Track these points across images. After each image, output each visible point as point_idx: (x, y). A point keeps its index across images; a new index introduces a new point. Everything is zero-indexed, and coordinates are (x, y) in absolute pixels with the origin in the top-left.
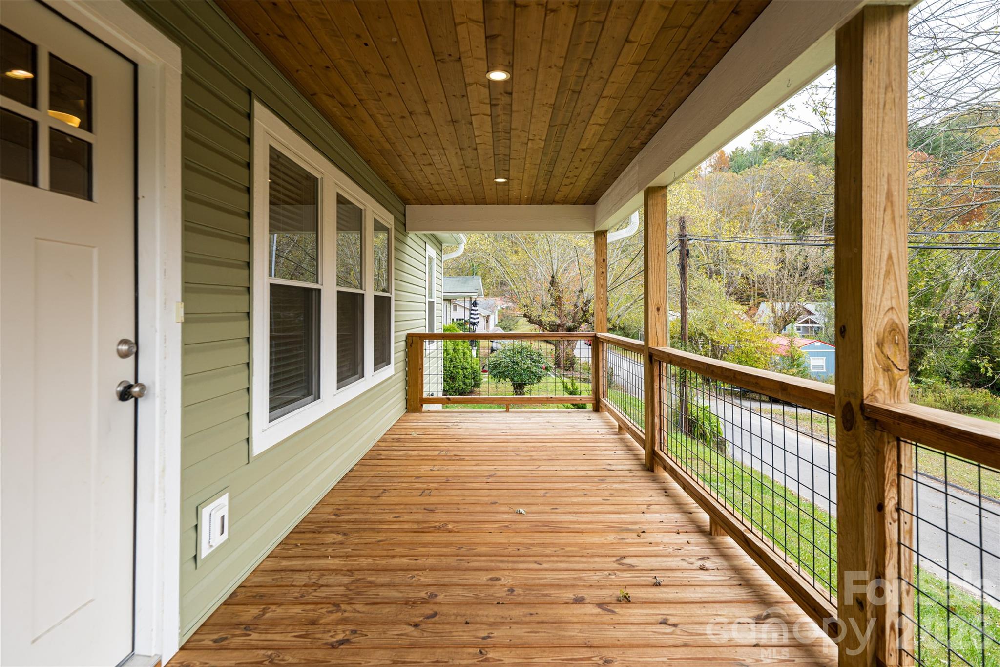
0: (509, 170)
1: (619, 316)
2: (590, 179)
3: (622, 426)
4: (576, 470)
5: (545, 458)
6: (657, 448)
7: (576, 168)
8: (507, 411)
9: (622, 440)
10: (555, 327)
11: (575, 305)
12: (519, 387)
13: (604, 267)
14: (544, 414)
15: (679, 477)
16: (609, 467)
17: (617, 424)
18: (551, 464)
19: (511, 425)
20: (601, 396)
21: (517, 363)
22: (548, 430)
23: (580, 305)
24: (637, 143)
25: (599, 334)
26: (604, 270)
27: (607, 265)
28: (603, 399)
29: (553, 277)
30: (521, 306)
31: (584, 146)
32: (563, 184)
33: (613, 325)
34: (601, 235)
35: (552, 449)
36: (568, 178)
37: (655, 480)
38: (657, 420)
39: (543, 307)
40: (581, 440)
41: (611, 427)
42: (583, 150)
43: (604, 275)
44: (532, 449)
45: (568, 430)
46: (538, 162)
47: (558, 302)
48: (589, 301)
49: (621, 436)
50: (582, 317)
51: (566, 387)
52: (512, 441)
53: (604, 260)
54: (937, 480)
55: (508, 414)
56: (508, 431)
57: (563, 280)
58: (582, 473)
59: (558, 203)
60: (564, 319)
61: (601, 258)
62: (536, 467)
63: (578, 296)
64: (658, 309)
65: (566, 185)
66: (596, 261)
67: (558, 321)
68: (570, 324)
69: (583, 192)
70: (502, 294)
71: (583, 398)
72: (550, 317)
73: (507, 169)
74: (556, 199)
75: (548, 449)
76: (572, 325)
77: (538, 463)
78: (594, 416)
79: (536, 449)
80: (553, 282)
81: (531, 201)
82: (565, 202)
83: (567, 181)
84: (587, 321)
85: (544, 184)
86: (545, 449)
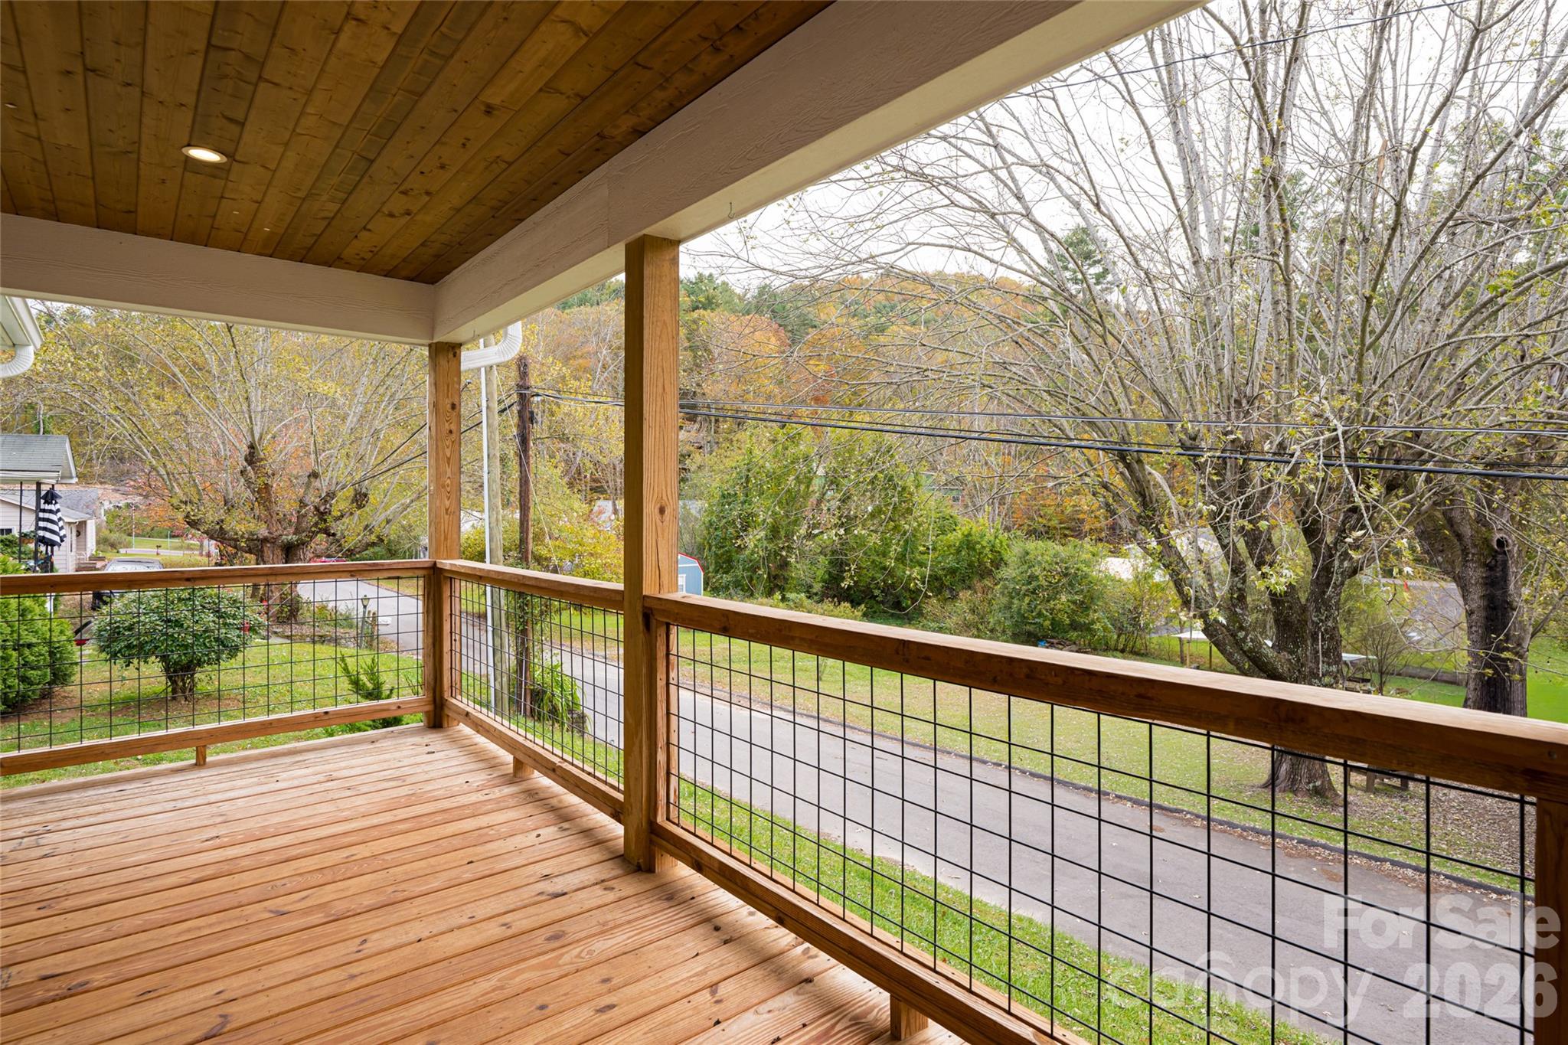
0: (243, 125)
1: (388, 522)
2: (458, 210)
3: (521, 757)
4: (473, 922)
5: (368, 901)
6: (661, 819)
7: (443, 167)
8: (201, 763)
9: (534, 796)
10: (257, 546)
11: (301, 501)
12: (180, 672)
13: (454, 419)
14: (311, 756)
15: (759, 892)
16: (549, 887)
17: (509, 758)
18: (394, 918)
19: (225, 807)
20: (446, 695)
21: (178, 623)
22: (341, 804)
23: (312, 499)
24: (627, 123)
25: (446, 563)
26: (453, 427)
27: (459, 415)
28: (454, 701)
29: (252, 447)
30: (175, 502)
31: (495, 96)
32: (385, 210)
33: (378, 537)
34: (446, 353)
35: (376, 864)
36: (404, 193)
37: (673, 896)
38: (661, 757)
39: (229, 505)
40: (439, 818)
41: (490, 763)
42: (489, 110)
43: (454, 436)
44: (318, 878)
45: (394, 793)
46: (344, 120)
47: (264, 495)
48: (331, 495)
49: (524, 786)
50: (316, 524)
51: (356, 683)
52: (245, 863)
53: (453, 406)
54: (831, 722)
55: (204, 773)
56: (222, 830)
57: (273, 456)
58: (493, 930)
59: (347, 265)
60: (277, 530)
61: (448, 403)
62: (353, 946)
63: (308, 485)
64: (662, 511)
65: (391, 215)
66: (435, 405)
67: (263, 531)
68: (290, 537)
69: (423, 245)
70: (118, 479)
71: (404, 702)
72: (241, 525)
73: (240, 117)
74: (348, 253)
75: (365, 868)
76: (295, 538)
77: (354, 926)
78: (434, 738)
79: (331, 875)
80: (252, 458)
81: (279, 248)
82: (365, 266)
83: (398, 203)
84: (326, 531)
85: (332, 200)
86: (356, 869)
